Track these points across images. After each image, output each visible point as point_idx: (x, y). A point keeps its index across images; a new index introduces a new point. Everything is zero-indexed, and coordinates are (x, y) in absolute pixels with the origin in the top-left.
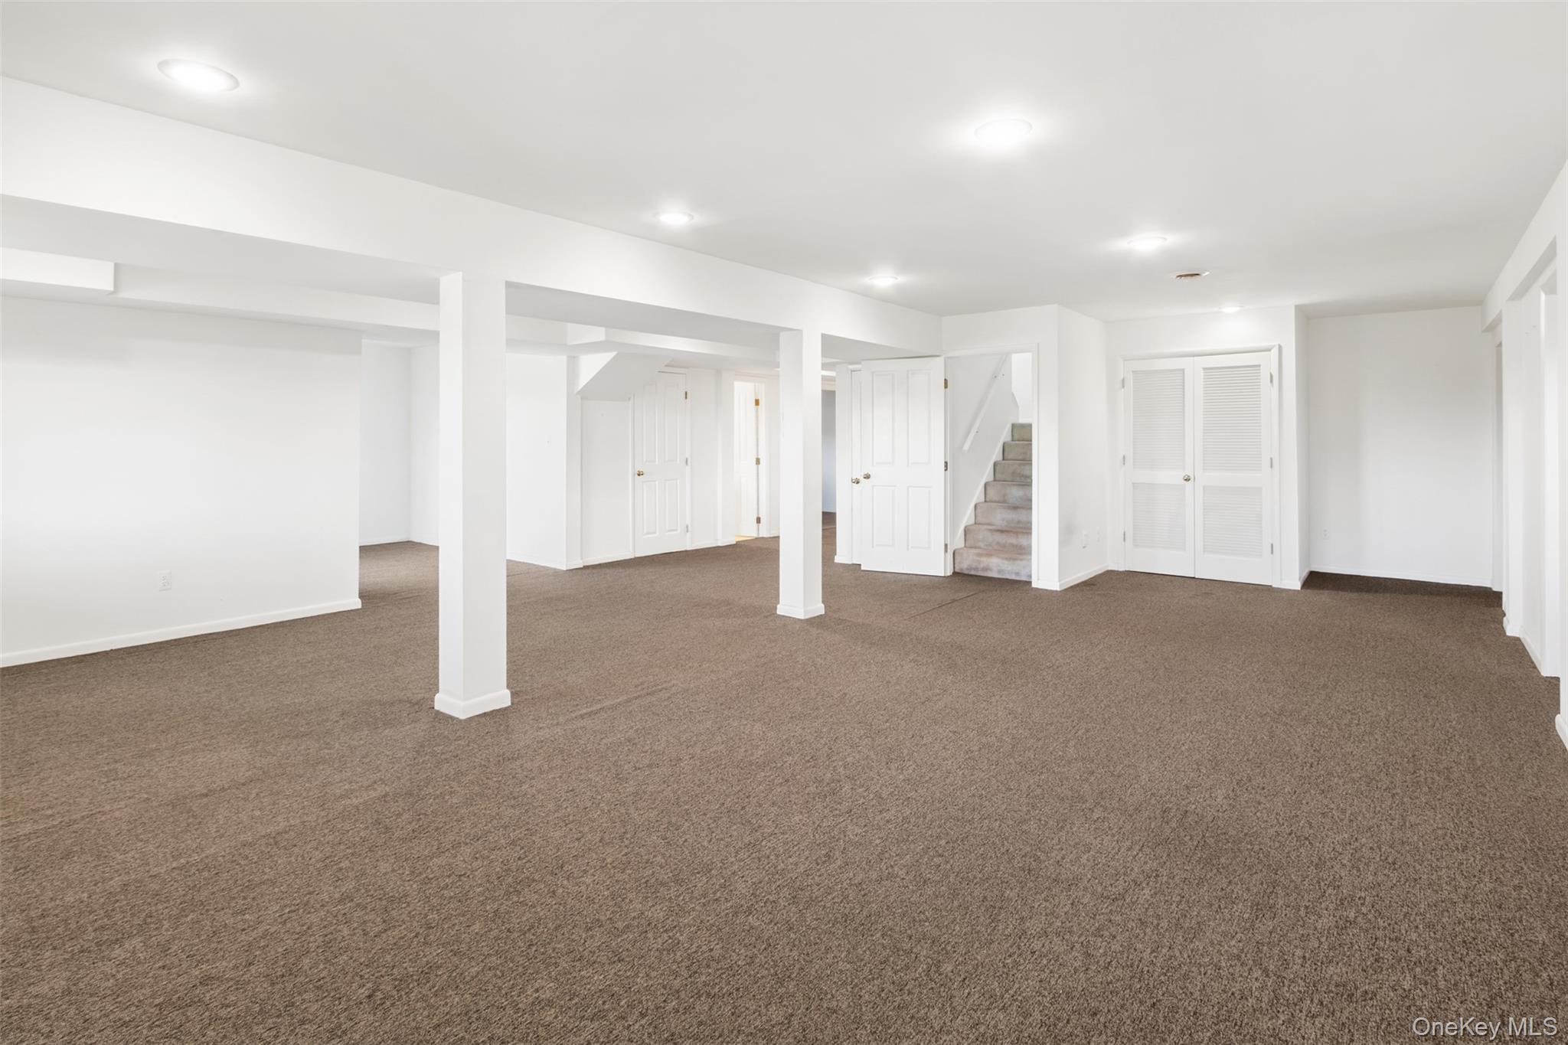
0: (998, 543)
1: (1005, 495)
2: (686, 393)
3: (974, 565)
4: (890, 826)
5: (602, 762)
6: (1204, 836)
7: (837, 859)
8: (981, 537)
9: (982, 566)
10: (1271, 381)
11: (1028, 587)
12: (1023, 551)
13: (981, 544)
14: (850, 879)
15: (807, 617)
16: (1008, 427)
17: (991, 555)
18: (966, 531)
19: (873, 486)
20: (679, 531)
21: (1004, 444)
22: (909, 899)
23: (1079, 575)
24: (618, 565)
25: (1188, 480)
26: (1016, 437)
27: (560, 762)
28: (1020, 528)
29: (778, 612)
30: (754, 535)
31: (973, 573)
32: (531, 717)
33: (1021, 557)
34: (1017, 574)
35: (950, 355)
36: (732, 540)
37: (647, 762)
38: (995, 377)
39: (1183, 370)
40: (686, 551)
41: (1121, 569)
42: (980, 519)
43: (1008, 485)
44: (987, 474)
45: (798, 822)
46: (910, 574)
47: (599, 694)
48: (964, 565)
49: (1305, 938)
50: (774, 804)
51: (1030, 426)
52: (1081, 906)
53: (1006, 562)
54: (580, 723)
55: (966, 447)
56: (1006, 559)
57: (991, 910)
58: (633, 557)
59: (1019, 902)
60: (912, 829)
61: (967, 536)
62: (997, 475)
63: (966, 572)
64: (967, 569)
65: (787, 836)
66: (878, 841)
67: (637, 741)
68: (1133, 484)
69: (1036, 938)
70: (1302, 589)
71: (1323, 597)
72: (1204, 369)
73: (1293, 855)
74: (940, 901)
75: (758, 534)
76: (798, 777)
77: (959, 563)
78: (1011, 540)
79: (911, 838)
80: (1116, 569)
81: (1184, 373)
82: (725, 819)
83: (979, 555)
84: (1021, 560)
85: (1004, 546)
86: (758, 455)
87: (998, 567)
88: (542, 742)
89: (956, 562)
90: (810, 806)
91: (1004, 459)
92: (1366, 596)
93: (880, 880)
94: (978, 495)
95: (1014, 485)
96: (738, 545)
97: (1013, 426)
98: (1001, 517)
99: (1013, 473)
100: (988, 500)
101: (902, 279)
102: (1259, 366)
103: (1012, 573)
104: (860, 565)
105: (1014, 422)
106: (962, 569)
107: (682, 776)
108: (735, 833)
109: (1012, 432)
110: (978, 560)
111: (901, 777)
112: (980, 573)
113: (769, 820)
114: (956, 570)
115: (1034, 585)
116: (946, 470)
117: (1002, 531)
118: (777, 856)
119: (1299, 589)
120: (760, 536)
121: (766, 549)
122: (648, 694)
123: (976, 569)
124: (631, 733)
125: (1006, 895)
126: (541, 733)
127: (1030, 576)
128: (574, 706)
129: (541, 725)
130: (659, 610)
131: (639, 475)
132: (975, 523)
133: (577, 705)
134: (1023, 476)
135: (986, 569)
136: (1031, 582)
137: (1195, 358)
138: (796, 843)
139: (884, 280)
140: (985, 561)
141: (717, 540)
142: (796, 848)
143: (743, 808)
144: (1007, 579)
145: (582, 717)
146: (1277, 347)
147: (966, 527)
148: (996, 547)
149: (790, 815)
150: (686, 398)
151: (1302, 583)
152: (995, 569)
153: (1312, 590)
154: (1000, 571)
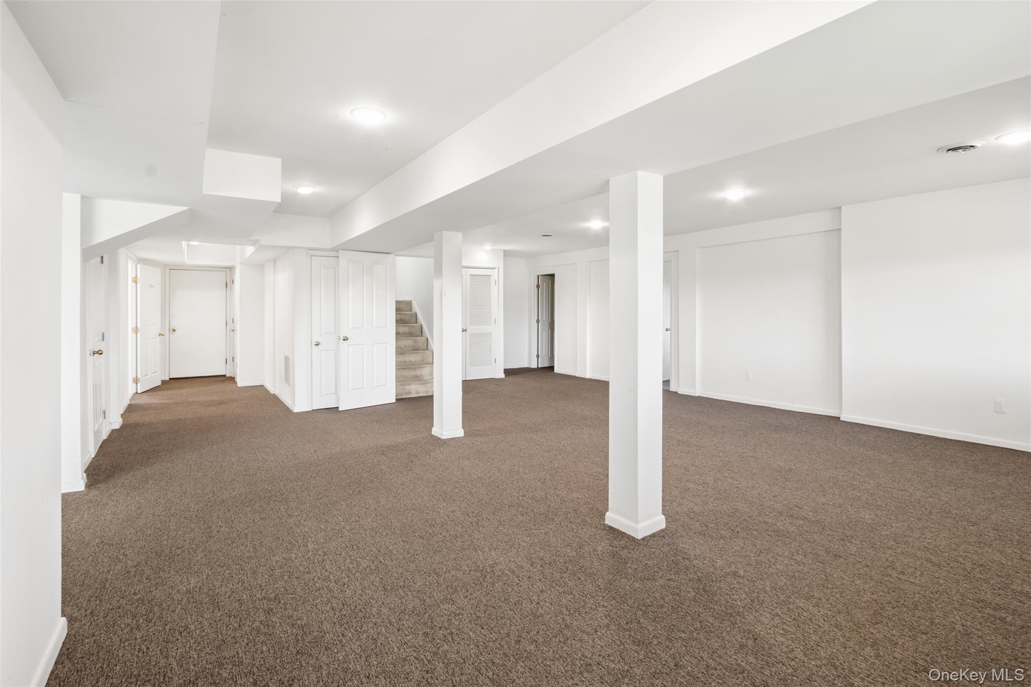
3: (400, 392)
9: (407, 391)
10: (495, 283)
15: (464, 434)
17: (410, 384)
19: (349, 346)
25: (464, 331)
29: (444, 437)
34: (427, 392)
53: (420, 386)
56: (420, 384)
70: (505, 377)
71: (513, 379)
72: (471, 275)
102: (490, 276)
103: (424, 392)
104: (338, 407)
110: (404, 389)
123: (402, 395)
135: (410, 393)
137: (467, 270)
140: (408, 388)
146: (497, 268)
151: (504, 375)
152: (413, 392)
153: (507, 377)
154: (417, 393)
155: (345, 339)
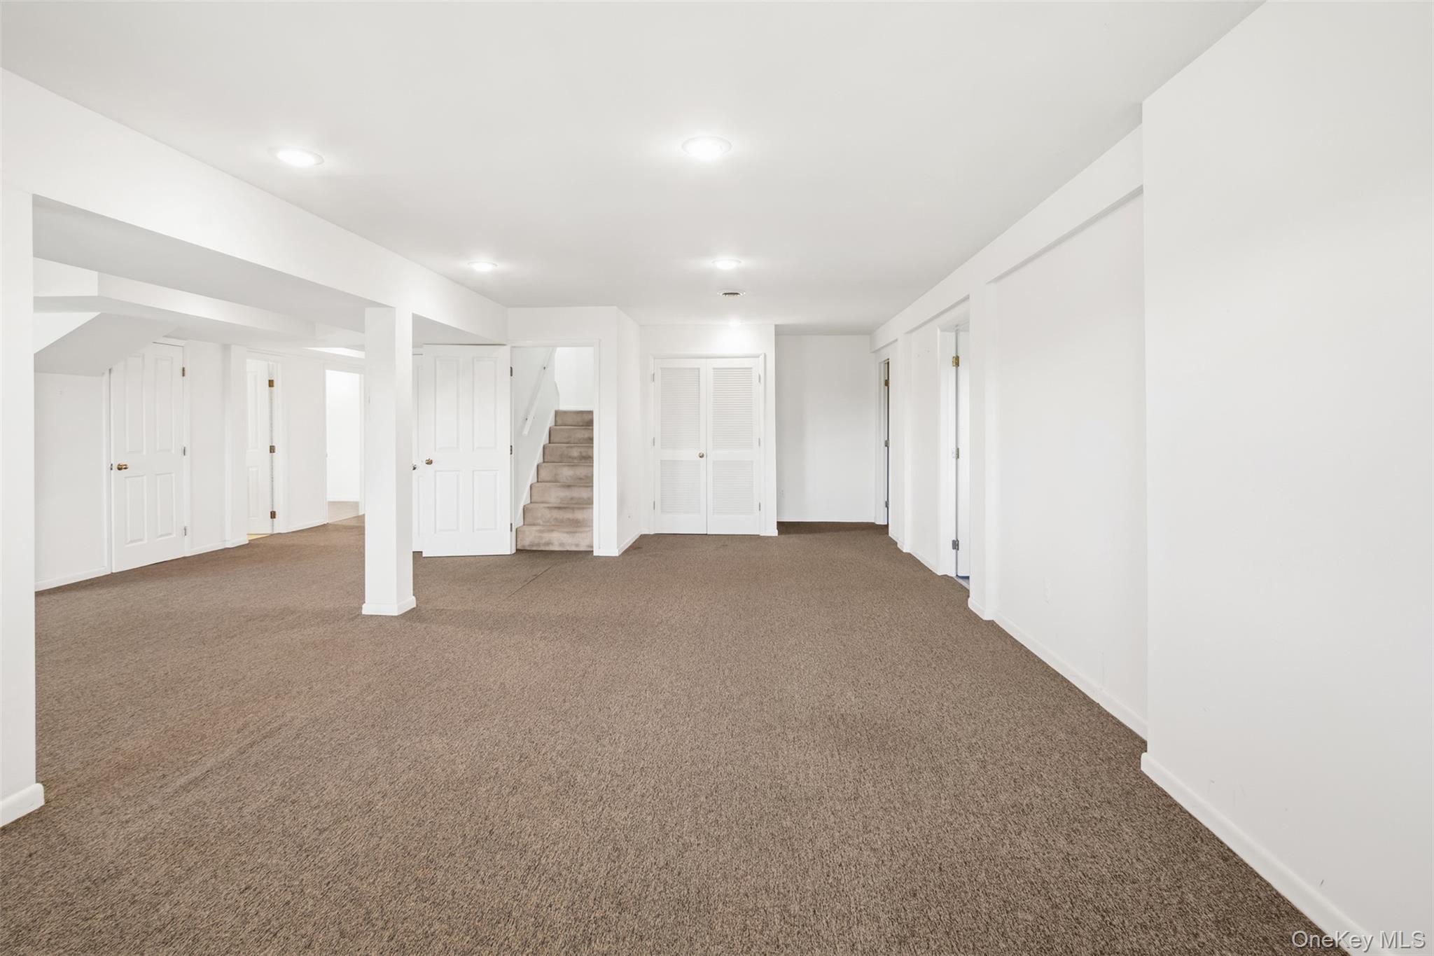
0: (556, 519)
1: (556, 475)
2: (183, 370)
3: (536, 541)
4: (648, 800)
5: (264, 837)
6: (866, 730)
7: (627, 849)
8: (540, 515)
9: (543, 541)
10: (760, 381)
11: (590, 557)
12: (579, 524)
13: (540, 521)
14: (655, 863)
15: (401, 613)
16: (553, 414)
17: (552, 531)
18: (525, 510)
19: (436, 471)
20: (174, 535)
21: (550, 428)
22: (718, 860)
23: (626, 541)
24: (92, 584)
25: (702, 456)
26: (559, 422)
27: (196, 858)
28: (572, 504)
29: (364, 612)
30: (268, 531)
31: (534, 548)
32: (97, 811)
33: (581, 530)
34: (577, 545)
35: (514, 345)
36: (243, 540)
37: (328, 819)
38: (545, 368)
39: (699, 369)
40: (184, 558)
41: (652, 533)
42: (535, 499)
43: (561, 466)
44: (538, 458)
45: (561, 826)
46: (475, 556)
47: (188, 753)
48: (526, 543)
49: (973, 782)
50: (521, 817)
51: (591, 413)
52: (840, 813)
53: (565, 535)
54: (188, 799)
55: (526, 432)
56: (567, 533)
57: (784, 843)
58: (109, 573)
59: (798, 827)
60: (668, 796)
61: (526, 515)
62: (545, 457)
63: (529, 549)
64: (529, 545)
65: (561, 845)
66: (650, 818)
67: (294, 797)
68: (661, 461)
69: (833, 852)
70: (779, 534)
71: (793, 539)
72: (714, 369)
73: (921, 725)
74: (743, 852)
75: (273, 529)
76: (523, 780)
77: (521, 540)
78: (568, 515)
79: (674, 805)
80: (648, 533)
81: (699, 372)
82: (479, 852)
83: (541, 531)
84: (581, 532)
85: (562, 521)
86: (272, 442)
87: (559, 540)
88: (144, 839)
89: (518, 540)
90: (559, 805)
91: (550, 443)
92: (817, 536)
93: (681, 854)
94: (531, 477)
95: (564, 466)
96: (251, 545)
97: (557, 413)
98: (555, 495)
99: (561, 456)
100: (539, 480)
101: (502, 267)
102: (751, 368)
103: (572, 545)
104: (422, 552)
105: (557, 409)
106: (524, 546)
107: (389, 821)
108: (504, 863)
109: (556, 417)
110: (540, 536)
111: (620, 750)
112: (543, 548)
113: (530, 835)
114: (518, 547)
115: (595, 554)
116: (511, 454)
117: (559, 508)
118: (568, 869)
119: (777, 535)
120: (275, 532)
121: (293, 545)
122: (265, 738)
123: (538, 545)
124: (277, 790)
125: (785, 826)
126: (133, 828)
127: (592, 547)
128: (159, 779)
129: (124, 818)
130: (200, 633)
131: (119, 469)
132: (531, 502)
133: (164, 776)
134: (570, 457)
135: (548, 544)
136: (592, 551)
137: (708, 360)
138: (576, 849)
139: (483, 266)
140: (547, 536)
141: (225, 541)
142: (580, 854)
143: (491, 832)
144: (568, 551)
145: (185, 788)
146: (763, 355)
147: (524, 506)
148: (553, 523)
149: (546, 822)
150: (183, 375)
151: (777, 531)
152: (556, 543)
153: (783, 536)
154: (562, 544)
155: (429, 462)
